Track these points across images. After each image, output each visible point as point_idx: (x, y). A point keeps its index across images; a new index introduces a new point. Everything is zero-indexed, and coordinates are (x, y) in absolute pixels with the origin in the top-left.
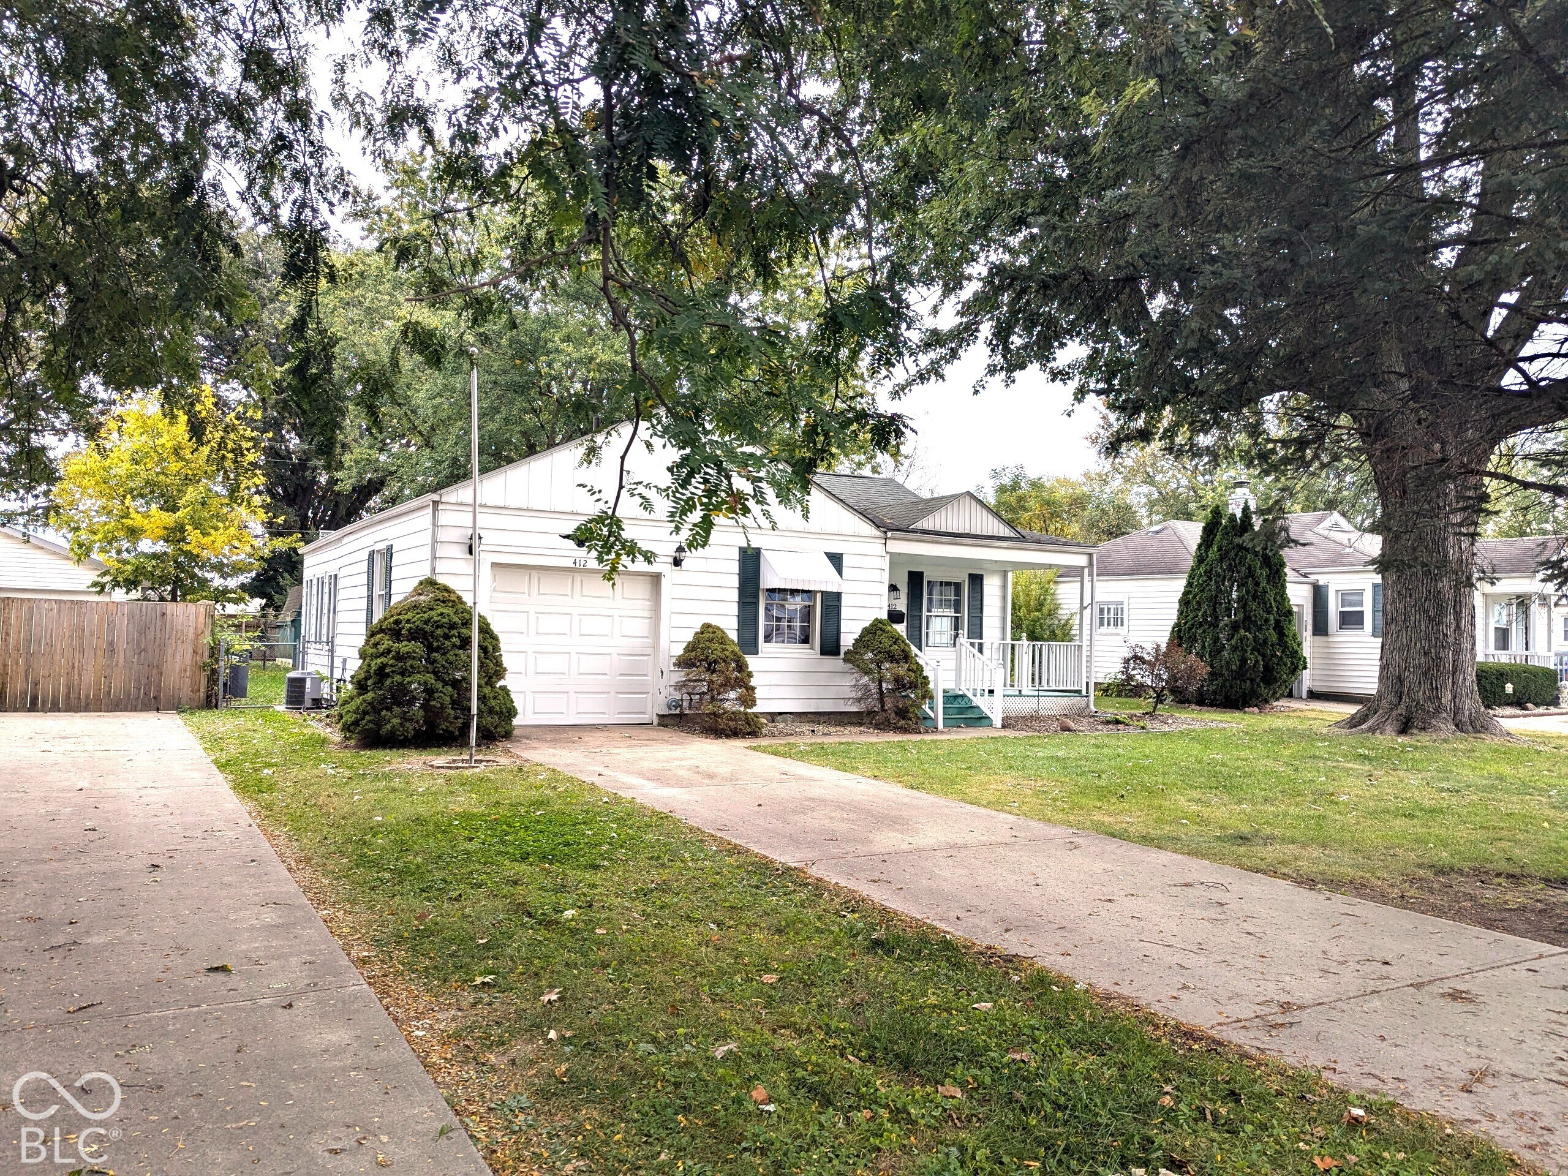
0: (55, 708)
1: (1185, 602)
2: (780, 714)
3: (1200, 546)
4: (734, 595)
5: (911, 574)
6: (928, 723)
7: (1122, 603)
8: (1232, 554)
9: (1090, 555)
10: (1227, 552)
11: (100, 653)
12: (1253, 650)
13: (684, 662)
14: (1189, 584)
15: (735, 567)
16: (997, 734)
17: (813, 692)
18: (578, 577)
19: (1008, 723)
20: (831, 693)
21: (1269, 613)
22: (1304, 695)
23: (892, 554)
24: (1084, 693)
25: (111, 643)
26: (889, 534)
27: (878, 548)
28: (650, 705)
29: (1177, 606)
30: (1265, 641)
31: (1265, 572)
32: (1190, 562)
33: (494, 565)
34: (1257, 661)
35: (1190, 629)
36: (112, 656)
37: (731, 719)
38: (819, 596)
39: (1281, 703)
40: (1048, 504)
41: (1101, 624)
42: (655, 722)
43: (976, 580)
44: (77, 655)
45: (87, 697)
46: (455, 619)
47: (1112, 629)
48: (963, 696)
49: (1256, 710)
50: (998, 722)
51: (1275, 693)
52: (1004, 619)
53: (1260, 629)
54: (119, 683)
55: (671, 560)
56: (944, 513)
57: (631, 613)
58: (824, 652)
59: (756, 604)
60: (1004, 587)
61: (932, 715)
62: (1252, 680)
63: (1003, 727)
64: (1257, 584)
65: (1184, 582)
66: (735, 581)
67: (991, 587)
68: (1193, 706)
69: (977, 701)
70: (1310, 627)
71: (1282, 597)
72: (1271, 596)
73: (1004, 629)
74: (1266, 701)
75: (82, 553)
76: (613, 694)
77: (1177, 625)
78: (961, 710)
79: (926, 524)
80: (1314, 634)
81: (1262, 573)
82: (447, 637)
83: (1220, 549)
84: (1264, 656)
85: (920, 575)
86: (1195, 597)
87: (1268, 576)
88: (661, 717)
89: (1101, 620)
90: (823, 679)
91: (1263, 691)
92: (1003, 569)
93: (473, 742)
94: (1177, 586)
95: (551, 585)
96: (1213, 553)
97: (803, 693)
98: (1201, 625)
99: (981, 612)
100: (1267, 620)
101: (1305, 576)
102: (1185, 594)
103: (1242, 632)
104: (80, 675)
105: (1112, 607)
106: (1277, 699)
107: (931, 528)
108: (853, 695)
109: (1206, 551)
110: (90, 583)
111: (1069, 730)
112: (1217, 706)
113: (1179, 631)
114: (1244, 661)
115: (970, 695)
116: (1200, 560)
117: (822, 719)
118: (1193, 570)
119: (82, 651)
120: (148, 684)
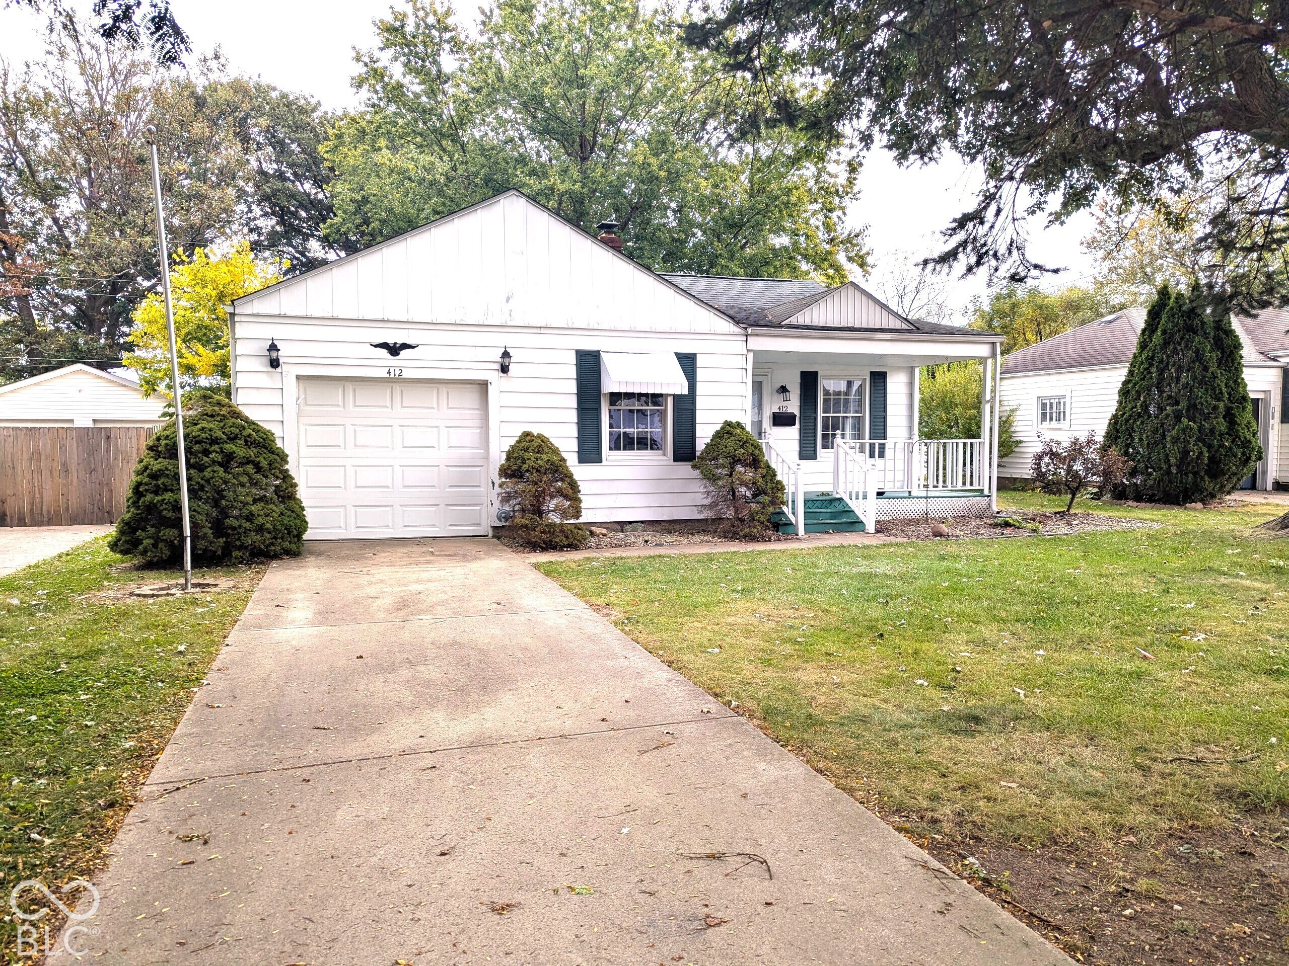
0: (22, 523)
1: (1124, 392)
2: (630, 523)
3: (1144, 331)
4: (573, 402)
5: (803, 374)
6: (790, 529)
7: (1064, 397)
8: (1177, 337)
9: (993, 344)
10: (1172, 336)
11: (56, 474)
12: (1199, 439)
13: (504, 472)
14: (1131, 373)
15: (572, 372)
16: (867, 541)
17: (667, 500)
18: (397, 388)
19: (882, 528)
20: (687, 500)
21: (1219, 400)
22: (1269, 487)
23: (756, 353)
24: (986, 492)
25: (64, 465)
26: (750, 330)
27: (738, 346)
28: (484, 516)
29: (1117, 397)
30: (1212, 431)
31: (1215, 356)
32: (1133, 348)
33: (298, 377)
34: (1201, 453)
35: (1127, 421)
36: (67, 477)
37: (543, 532)
38: (670, 401)
39: (1236, 496)
40: (1041, 308)
41: (1044, 420)
42: (491, 534)
43: (879, 379)
44: (35, 476)
45: (49, 512)
46: (219, 434)
47: (1054, 424)
48: (841, 500)
49: (1199, 505)
50: (871, 527)
51: (1223, 486)
52: (911, 417)
53: (1207, 417)
54: (75, 502)
55: (498, 366)
56: (822, 306)
57: (457, 423)
58: (678, 458)
59: (598, 410)
60: (911, 384)
61: (793, 520)
62: (1195, 474)
63: (878, 531)
64: (1206, 369)
65: (1125, 371)
66: (573, 387)
67: (896, 386)
68: (1130, 503)
69: (853, 505)
70: (1278, 415)
71: (1236, 381)
72: (1221, 382)
73: (911, 428)
74: (1213, 496)
75: (150, 387)
76: (442, 506)
77: (1115, 417)
78: (834, 515)
79: (803, 318)
80: (1282, 422)
81: (1212, 356)
82: (206, 453)
83: (1164, 332)
84: (1210, 447)
85: (814, 375)
86: (1135, 384)
87: (1220, 360)
88: (495, 528)
89: (1044, 415)
90: (678, 486)
91: (1208, 484)
92: (908, 365)
93: (188, 566)
94: (1118, 375)
95: (366, 395)
96: (1157, 337)
97: (654, 501)
98: (1139, 415)
99: (885, 409)
100: (1215, 408)
101: (1274, 359)
102: (1125, 383)
103: (1185, 421)
104: (41, 493)
105: (1054, 401)
106: (1229, 493)
107: (808, 322)
108: (707, 502)
109: (1150, 337)
110: (160, 414)
111: (941, 535)
112: (1158, 501)
113: (1116, 423)
114: (1185, 453)
115: (846, 498)
116: (1143, 346)
117: (678, 527)
118: (1135, 357)
119: (40, 471)
120: (101, 500)
